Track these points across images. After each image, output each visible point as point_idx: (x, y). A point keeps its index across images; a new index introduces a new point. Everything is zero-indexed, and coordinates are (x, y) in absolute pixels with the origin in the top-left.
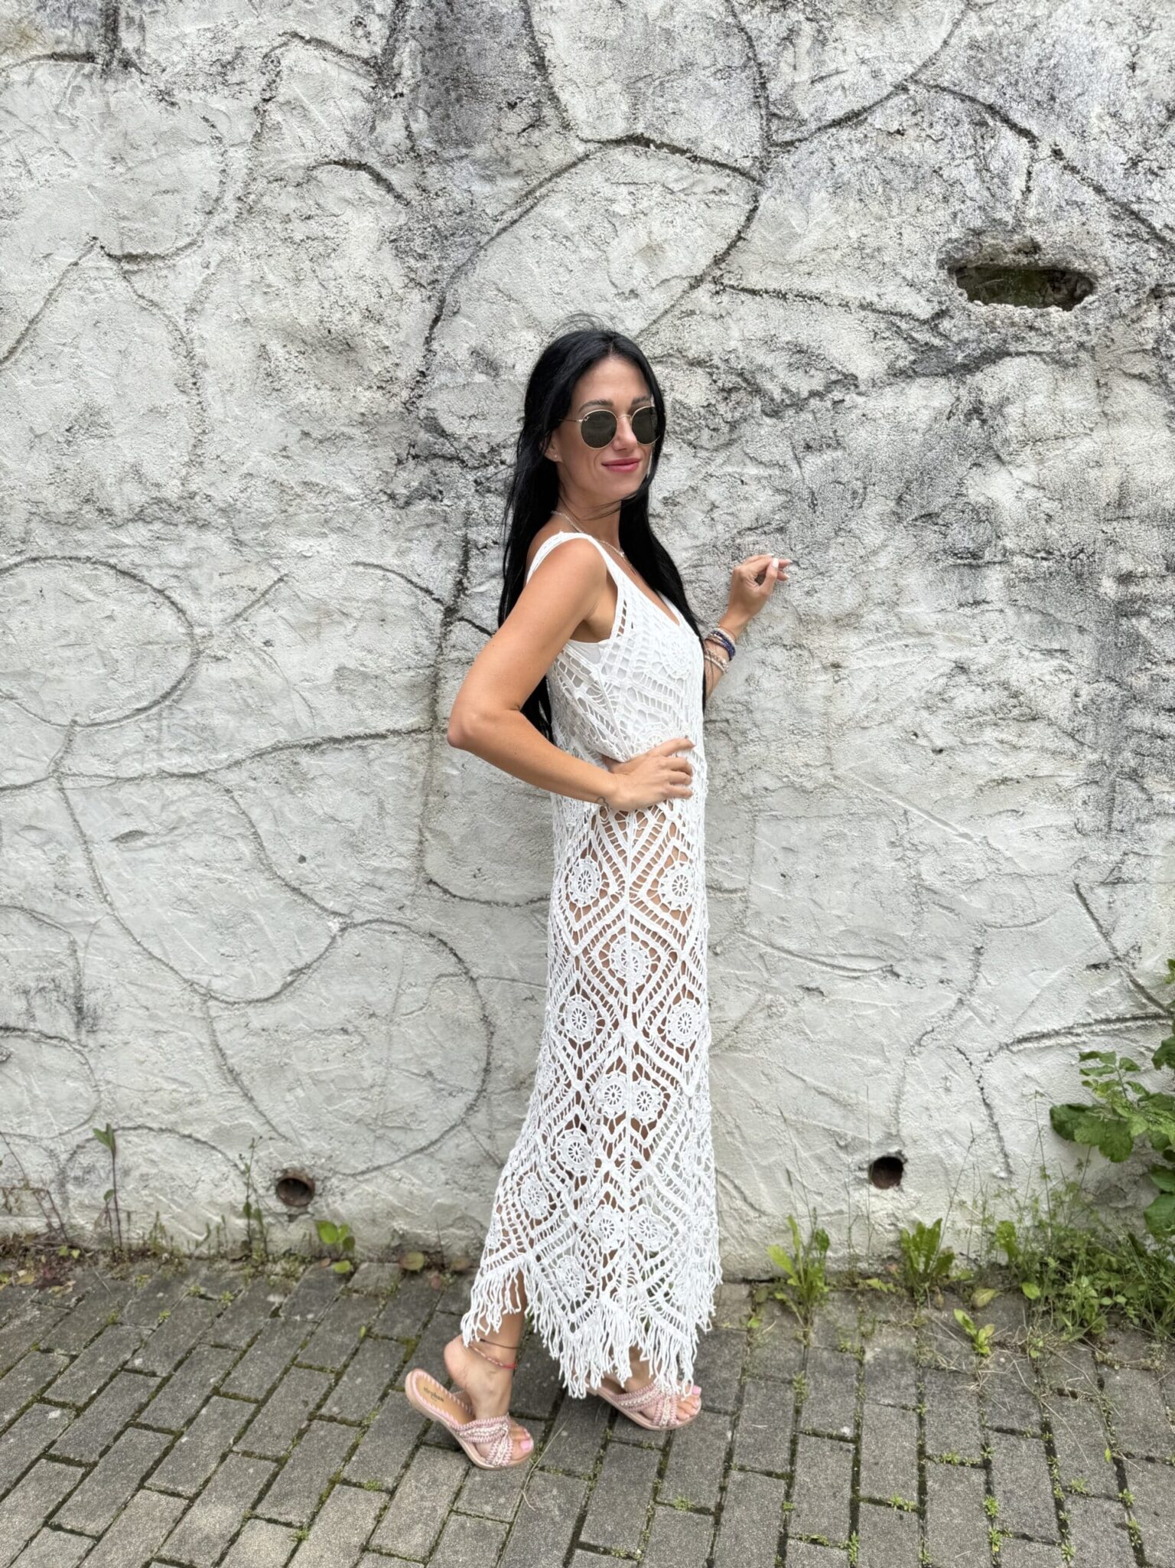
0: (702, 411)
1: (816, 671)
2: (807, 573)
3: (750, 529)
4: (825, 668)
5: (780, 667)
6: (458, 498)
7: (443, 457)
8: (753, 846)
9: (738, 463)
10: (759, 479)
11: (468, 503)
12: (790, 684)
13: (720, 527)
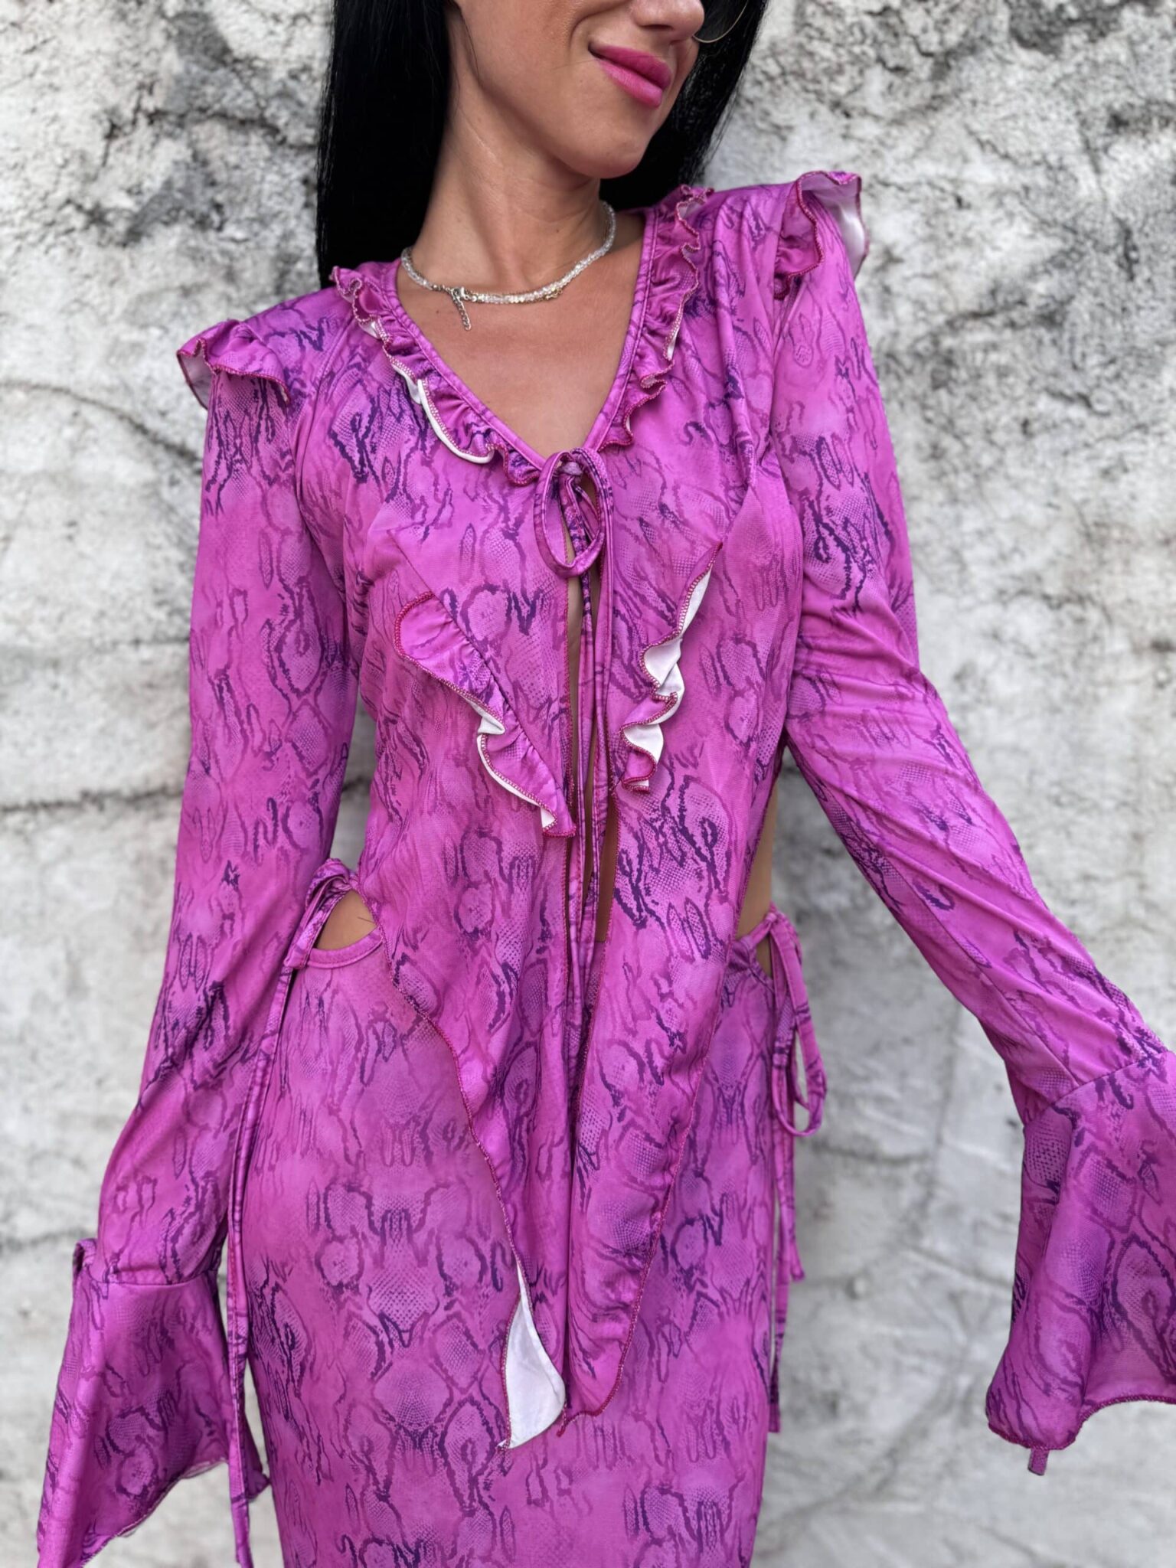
0: (870, 23)
1: (1116, 658)
2: (1108, 424)
3: (976, 315)
4: (1137, 650)
5: (1035, 647)
6: (263, 221)
7: (223, 116)
8: (950, 1062)
9: (950, 155)
10: (998, 195)
11: (287, 236)
12: (1058, 688)
13: (904, 310)
